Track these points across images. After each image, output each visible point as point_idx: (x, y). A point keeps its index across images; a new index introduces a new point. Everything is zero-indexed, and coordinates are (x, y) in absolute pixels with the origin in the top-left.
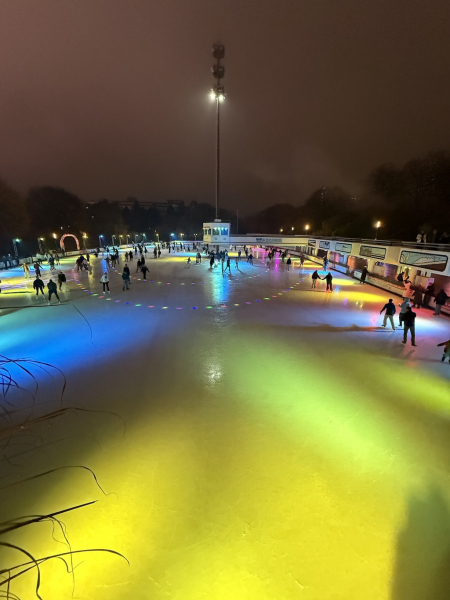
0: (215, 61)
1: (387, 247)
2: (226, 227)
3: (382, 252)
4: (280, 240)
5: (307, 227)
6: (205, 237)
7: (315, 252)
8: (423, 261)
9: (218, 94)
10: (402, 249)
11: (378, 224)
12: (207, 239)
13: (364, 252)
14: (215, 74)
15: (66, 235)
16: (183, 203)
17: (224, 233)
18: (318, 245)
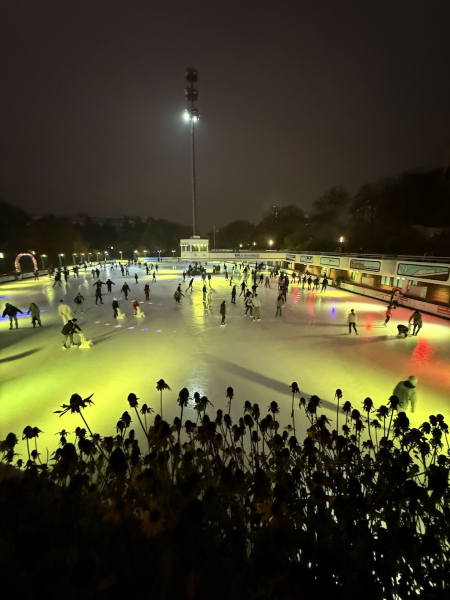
0: (189, 84)
1: (381, 261)
2: (205, 243)
3: (376, 265)
4: (258, 255)
5: (271, 243)
6: (182, 254)
8: (422, 272)
9: (192, 115)
10: (398, 262)
11: (342, 240)
12: (185, 255)
13: (355, 265)
14: (188, 96)
15: (21, 255)
16: (140, 219)
18: (299, 259)
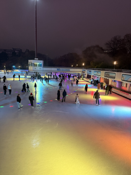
2: (41, 62)
3: (114, 75)
4: (69, 70)
6: (29, 67)
7: (86, 76)
12: (31, 68)
13: (107, 75)
17: (40, 65)
18: (87, 72)
